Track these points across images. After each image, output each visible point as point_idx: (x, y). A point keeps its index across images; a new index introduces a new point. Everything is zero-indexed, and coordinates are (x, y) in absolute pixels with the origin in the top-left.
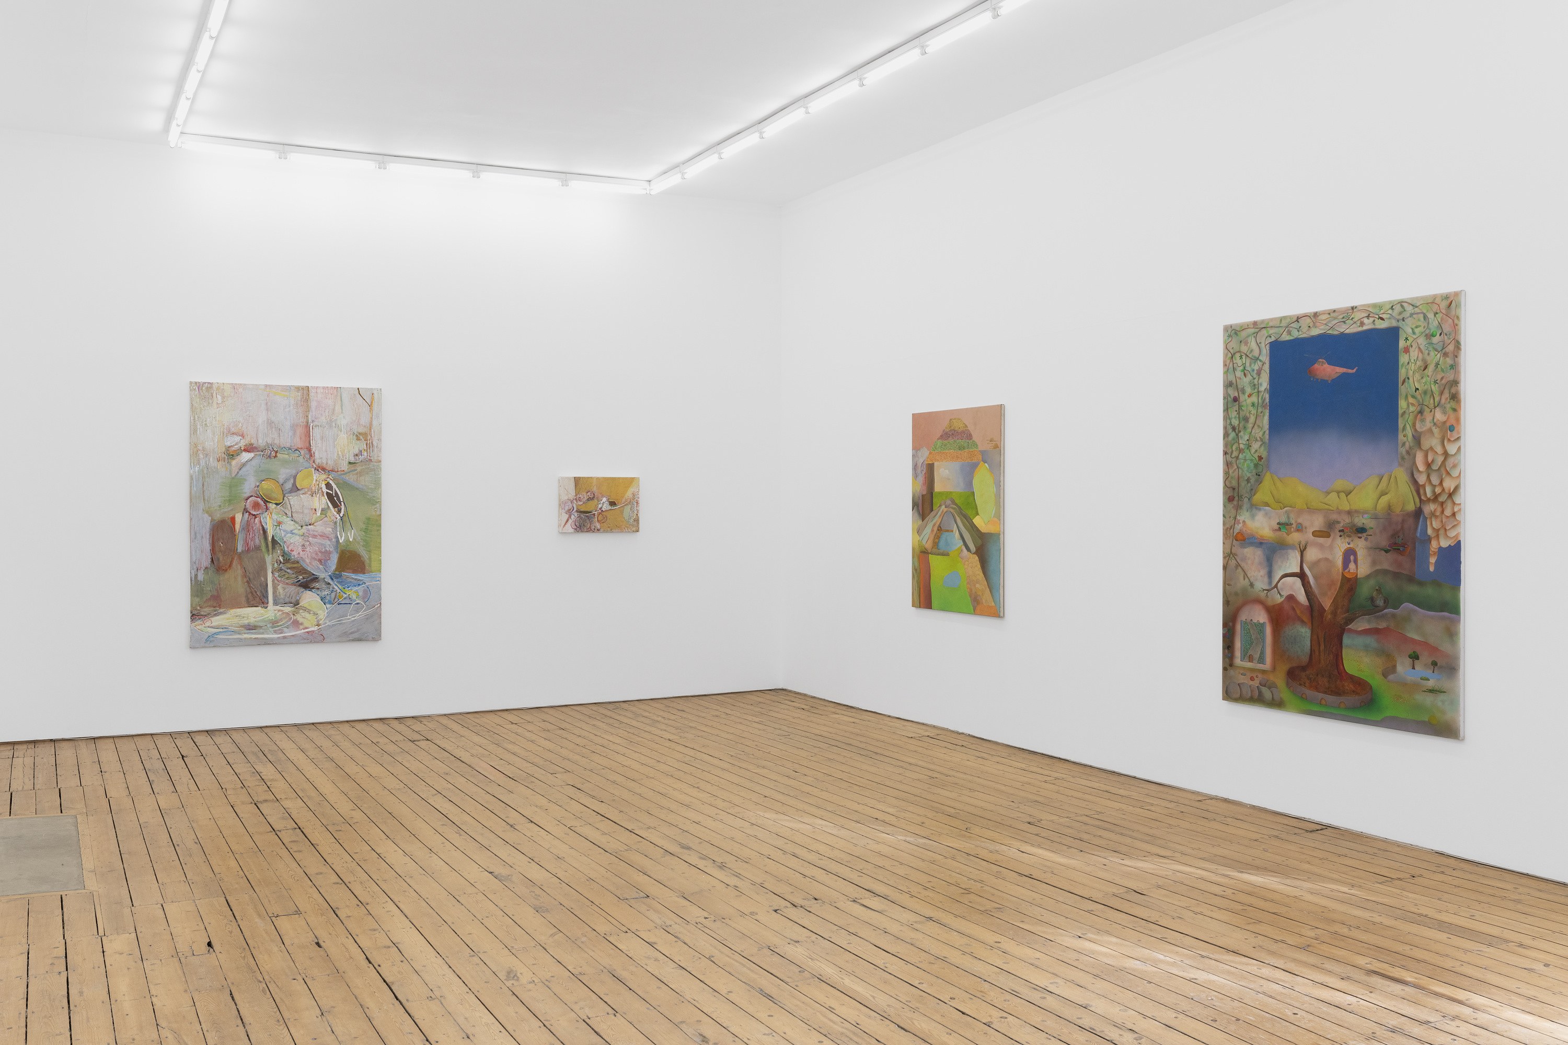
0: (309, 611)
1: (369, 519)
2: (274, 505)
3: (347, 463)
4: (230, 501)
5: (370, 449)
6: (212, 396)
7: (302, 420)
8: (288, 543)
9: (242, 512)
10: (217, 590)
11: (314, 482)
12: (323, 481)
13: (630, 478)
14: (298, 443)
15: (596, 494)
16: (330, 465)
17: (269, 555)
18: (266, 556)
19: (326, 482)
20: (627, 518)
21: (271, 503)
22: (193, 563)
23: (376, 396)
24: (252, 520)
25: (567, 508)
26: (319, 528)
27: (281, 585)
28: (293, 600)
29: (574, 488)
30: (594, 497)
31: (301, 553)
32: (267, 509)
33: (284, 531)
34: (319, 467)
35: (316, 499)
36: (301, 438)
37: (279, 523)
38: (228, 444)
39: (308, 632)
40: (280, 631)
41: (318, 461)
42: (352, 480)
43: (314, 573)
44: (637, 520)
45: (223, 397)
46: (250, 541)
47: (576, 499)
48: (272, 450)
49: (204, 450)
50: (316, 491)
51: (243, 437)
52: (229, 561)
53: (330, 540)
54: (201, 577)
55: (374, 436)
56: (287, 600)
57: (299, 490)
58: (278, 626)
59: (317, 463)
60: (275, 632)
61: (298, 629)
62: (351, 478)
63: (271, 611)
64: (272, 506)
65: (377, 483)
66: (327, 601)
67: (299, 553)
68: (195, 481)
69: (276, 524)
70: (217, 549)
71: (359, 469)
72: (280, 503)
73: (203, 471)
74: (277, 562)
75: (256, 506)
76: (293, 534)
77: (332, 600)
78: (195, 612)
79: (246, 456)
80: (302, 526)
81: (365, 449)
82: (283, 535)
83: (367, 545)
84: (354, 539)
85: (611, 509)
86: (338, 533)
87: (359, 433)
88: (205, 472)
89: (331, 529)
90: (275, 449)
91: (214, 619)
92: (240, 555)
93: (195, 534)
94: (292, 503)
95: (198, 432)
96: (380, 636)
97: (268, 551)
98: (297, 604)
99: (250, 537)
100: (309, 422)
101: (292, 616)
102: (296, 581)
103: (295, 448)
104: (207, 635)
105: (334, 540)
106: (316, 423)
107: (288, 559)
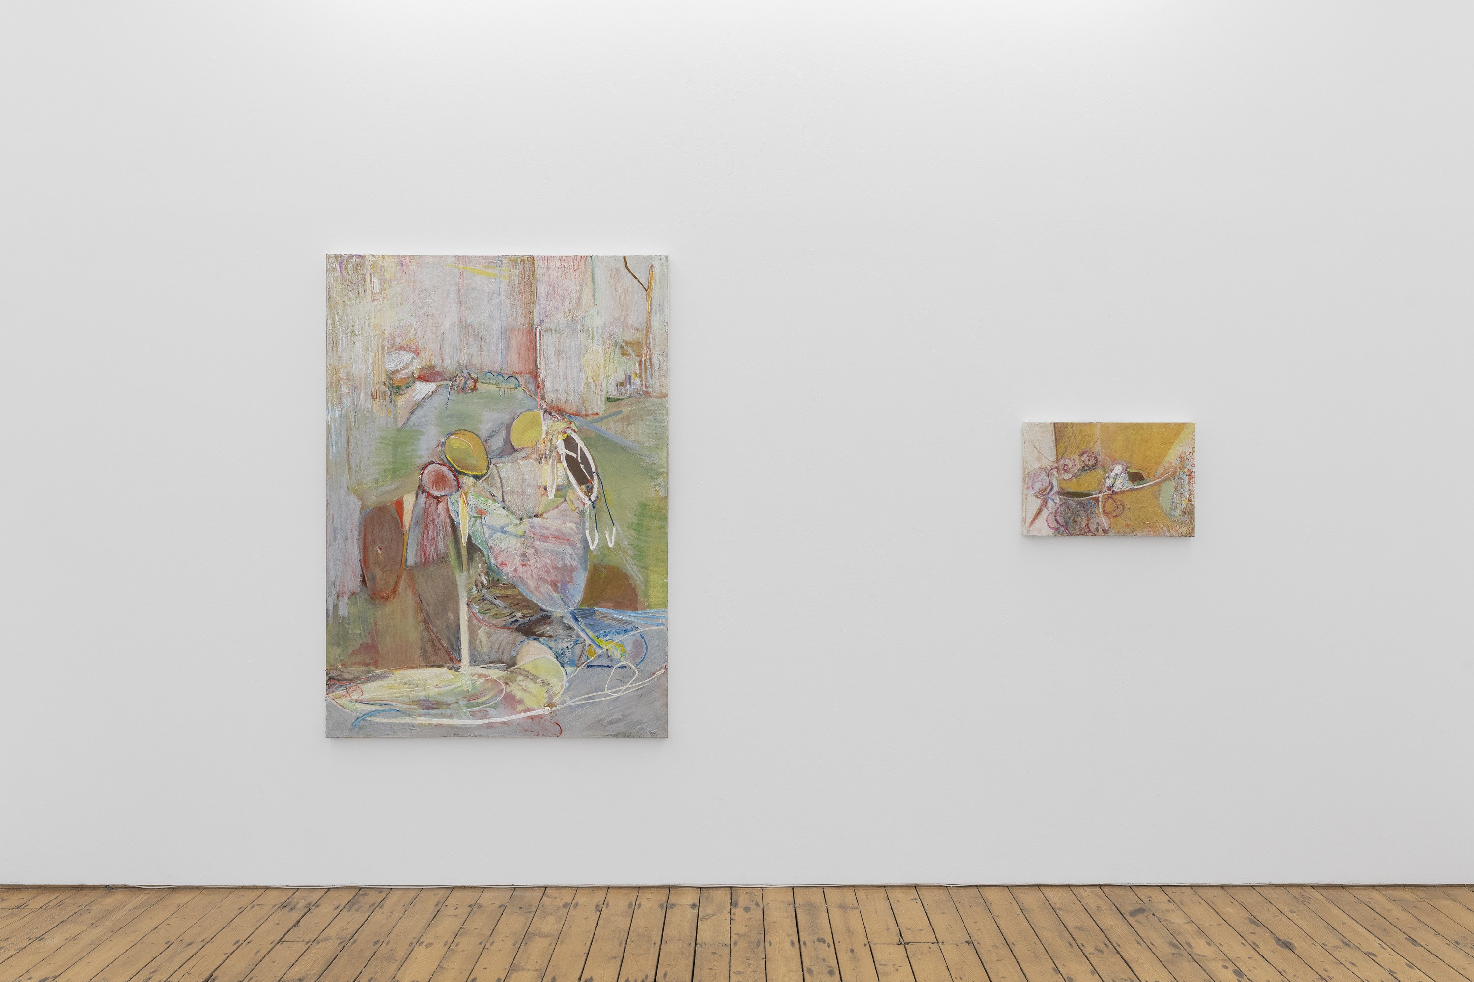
0: (534, 679)
1: (643, 506)
2: (472, 480)
3: (604, 399)
4: (395, 471)
5: (646, 372)
6: (364, 280)
7: (521, 321)
8: (497, 550)
9: (414, 492)
10: (371, 634)
11: (544, 436)
12: (559, 433)
13: (1175, 424)
14: (515, 363)
15: (1099, 458)
16: (573, 403)
17: (462, 571)
18: (457, 573)
19: (565, 436)
20: (1167, 507)
21: (466, 474)
22: (330, 584)
23: (657, 270)
24: (433, 507)
25: (1038, 486)
26: (553, 522)
27: (484, 627)
28: (506, 657)
29: (1053, 445)
30: (1096, 464)
31: (520, 569)
32: (459, 486)
33: (489, 527)
34: (552, 407)
35: (547, 468)
36: (519, 354)
37: (481, 513)
38: (391, 367)
39: (532, 718)
40: (482, 714)
41: (550, 396)
42: (613, 432)
43: (544, 607)
44: (1189, 513)
45: (383, 282)
46: (428, 545)
47: (1057, 468)
48: (468, 376)
49: (349, 380)
50: (548, 452)
51: (418, 354)
52: (392, 581)
53: (573, 545)
54: (344, 609)
55: (654, 347)
56: (495, 656)
57: (515, 450)
58: (478, 705)
59: (548, 400)
60: (473, 715)
61: (514, 711)
62: (611, 429)
63: (466, 676)
64: (468, 481)
65: (661, 438)
66: (566, 660)
67: (516, 570)
68: (334, 437)
69: (475, 515)
70: (371, 559)
71: (626, 410)
72: (482, 476)
73: (347, 416)
74: (476, 586)
75: (440, 480)
76: (504, 533)
77: (577, 659)
78: (334, 674)
79: (422, 389)
80: (521, 519)
81: (638, 371)
82: (487, 535)
83: (640, 555)
84: (616, 543)
85: (1132, 489)
86: (587, 532)
87: (627, 343)
88: (352, 418)
89: (573, 525)
90: (474, 375)
91: (366, 687)
92: (411, 572)
93: (335, 531)
94: (503, 475)
95: (340, 347)
96: (665, 729)
97: (461, 563)
98: (511, 664)
99: (430, 538)
100: (535, 323)
101: (503, 686)
102: (511, 620)
103: (510, 372)
104: (354, 715)
105: (579, 545)
106: (546, 325)
107: (496, 579)
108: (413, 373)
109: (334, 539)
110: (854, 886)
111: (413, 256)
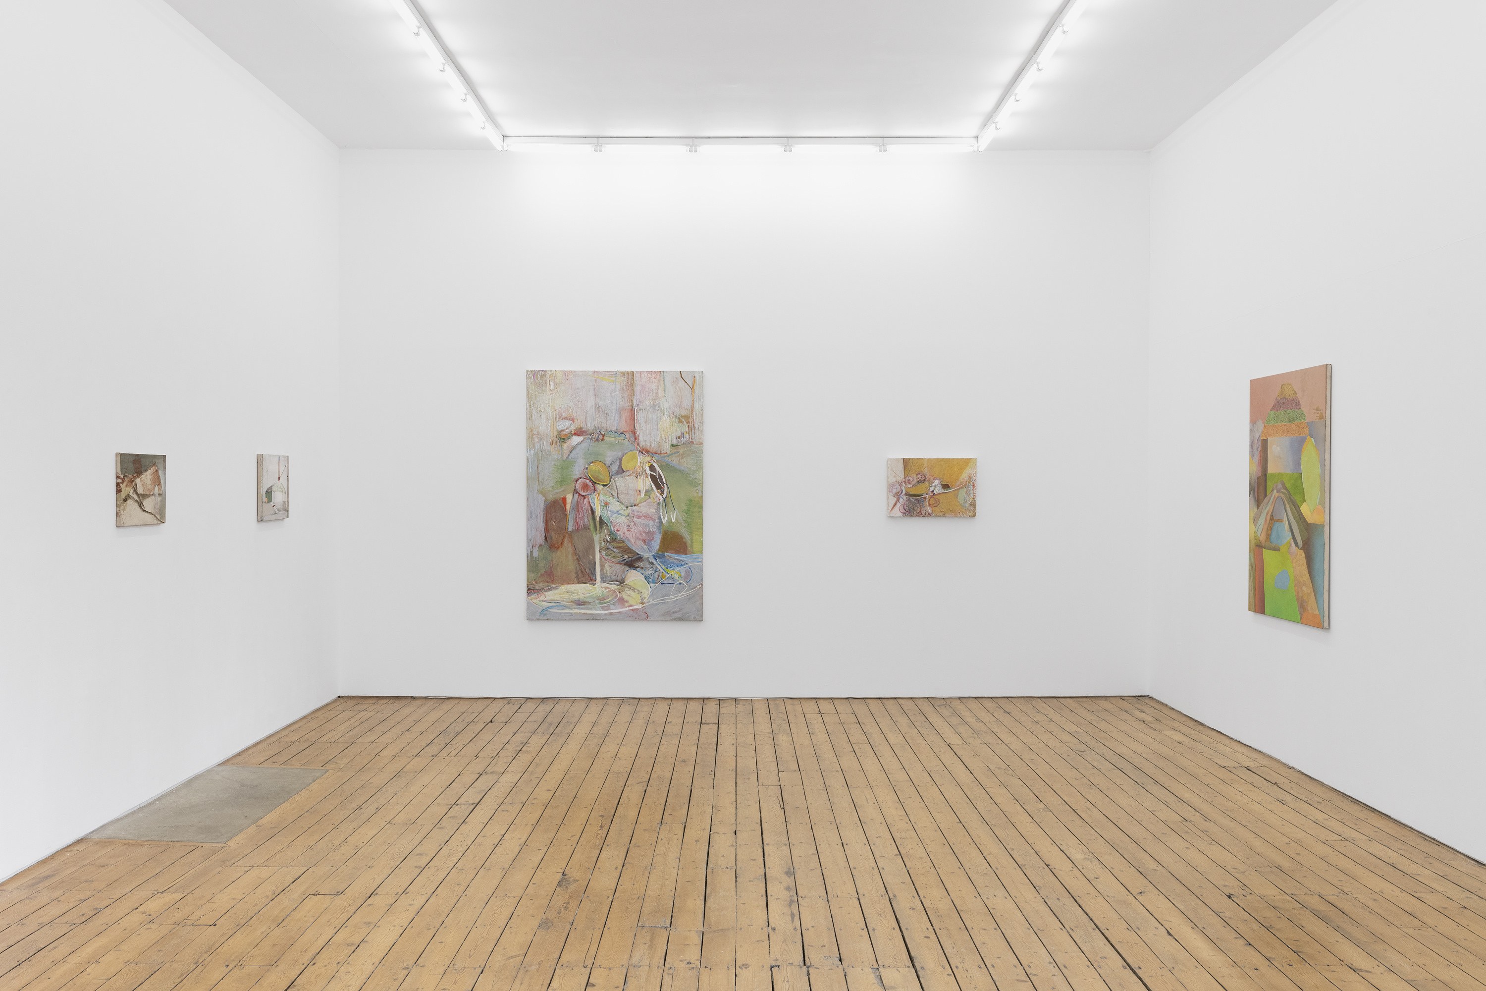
0: (634, 590)
1: (690, 500)
2: (602, 487)
3: (670, 445)
4: (562, 482)
5: (691, 431)
6: (546, 383)
7: (627, 405)
8: (614, 523)
9: (572, 493)
10: (549, 566)
11: (639, 464)
12: (646, 463)
13: (966, 459)
14: (624, 426)
15: (927, 477)
16: (654, 447)
17: (596, 534)
18: (594, 535)
19: (650, 464)
20: (961, 501)
21: (598, 484)
22: (529, 541)
23: (697, 378)
24: (582, 501)
25: (895, 491)
26: (643, 509)
27: (608, 562)
28: (619, 578)
29: (903, 470)
30: (925, 480)
31: (627, 533)
32: (595, 490)
33: (610, 512)
34: (643, 450)
35: (640, 480)
36: (626, 422)
37: (606, 504)
38: (560, 428)
39: (633, 610)
40: (607, 608)
41: (642, 444)
42: (674, 462)
43: (639, 553)
44: (973, 505)
45: (556, 384)
46: (579, 520)
47: (904, 482)
48: (599, 433)
49: (538, 435)
50: (641, 472)
51: (574, 422)
52: (561, 539)
53: (654, 521)
54: (535, 554)
55: (696, 419)
56: (613, 578)
57: (624, 472)
58: (605, 603)
59: (641, 446)
60: (603, 608)
61: (624, 606)
62: (673, 460)
63: (599, 588)
64: (599, 487)
65: (699, 466)
66: (650, 580)
67: (624, 533)
68: (530, 464)
69: (603, 505)
70: (550, 528)
71: (681, 451)
72: (607, 485)
73: (537, 453)
74: (604, 542)
75: (585, 487)
76: (618, 514)
77: (656, 580)
78: (531, 587)
79: (576, 440)
80: (627, 507)
81: (687, 431)
82: (610, 516)
83: (689, 526)
84: (676, 520)
85: (944, 493)
86: (661, 514)
87: (682, 416)
88: (540, 455)
89: (654, 510)
90: (603, 433)
91: (547, 594)
92: (570, 534)
93: (531, 513)
94: (618, 484)
95: (534, 418)
96: (702, 616)
97: (596, 530)
98: (622, 582)
99: (580, 517)
100: (634, 405)
101: (618, 593)
102: (622, 559)
103: (621, 431)
104: (541, 609)
105: (657, 521)
106: (640, 407)
107: (614, 538)
108: (571, 431)
109: (531, 517)
110: (799, 698)
111: (571, 371)
